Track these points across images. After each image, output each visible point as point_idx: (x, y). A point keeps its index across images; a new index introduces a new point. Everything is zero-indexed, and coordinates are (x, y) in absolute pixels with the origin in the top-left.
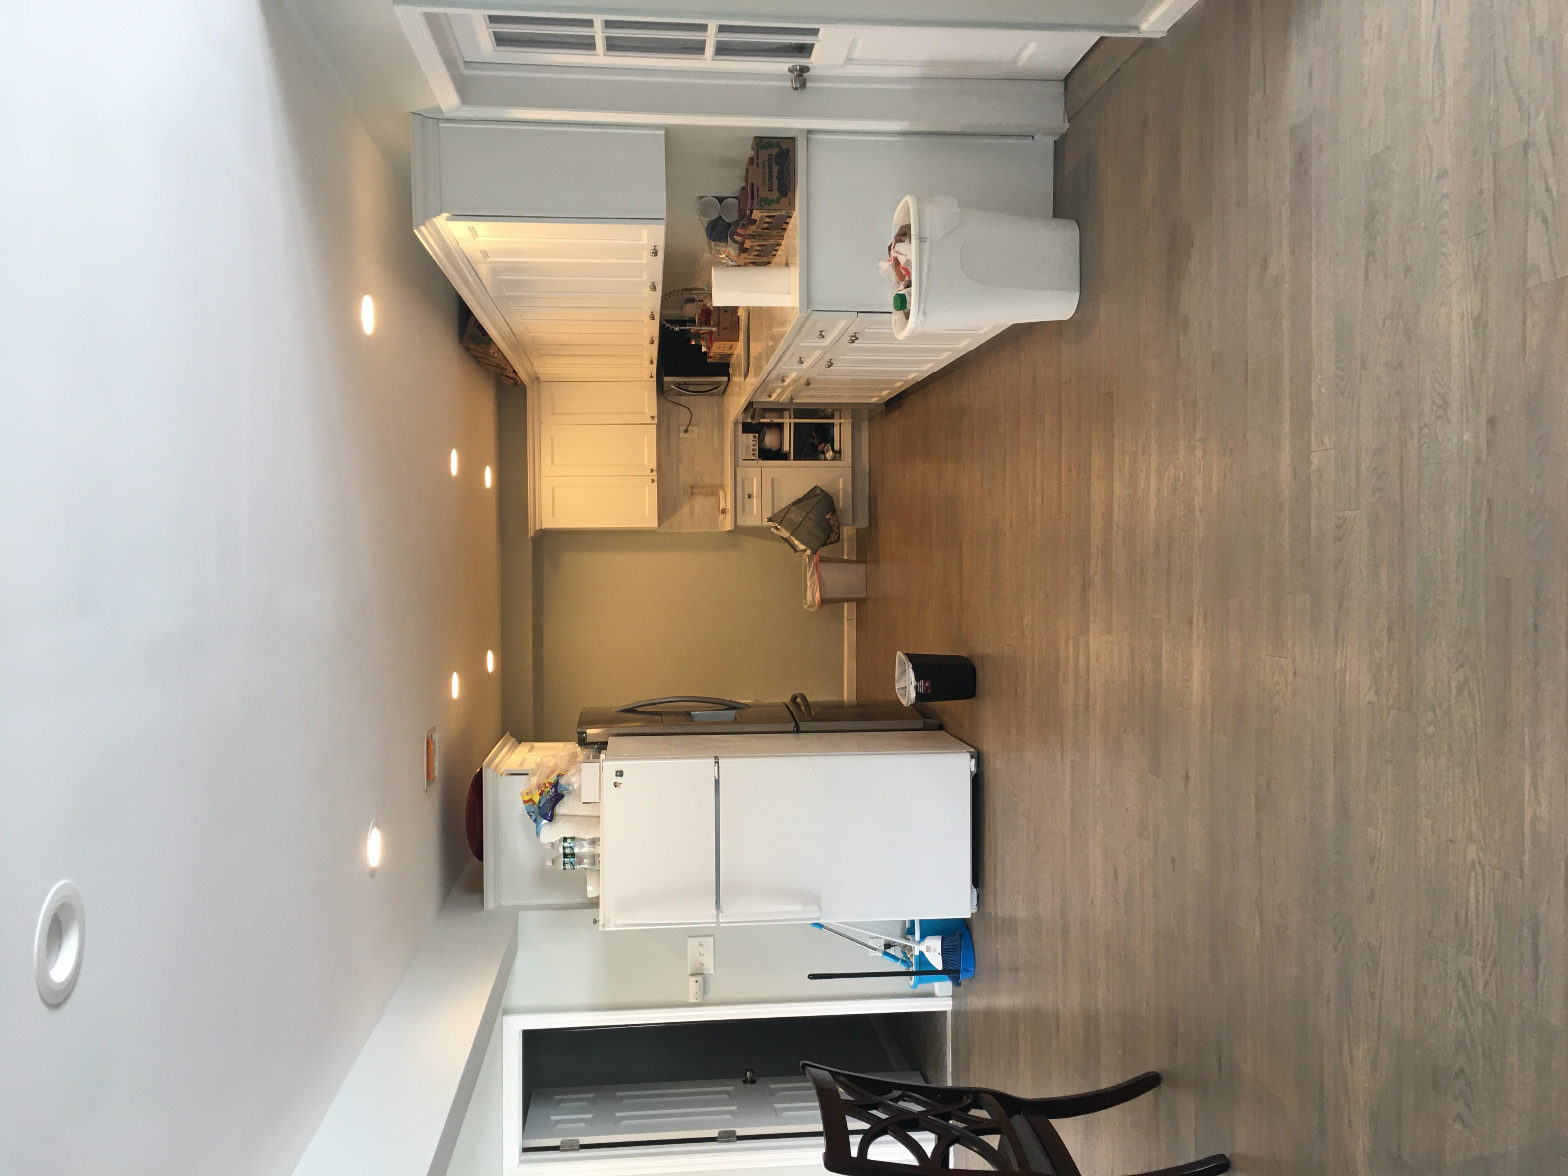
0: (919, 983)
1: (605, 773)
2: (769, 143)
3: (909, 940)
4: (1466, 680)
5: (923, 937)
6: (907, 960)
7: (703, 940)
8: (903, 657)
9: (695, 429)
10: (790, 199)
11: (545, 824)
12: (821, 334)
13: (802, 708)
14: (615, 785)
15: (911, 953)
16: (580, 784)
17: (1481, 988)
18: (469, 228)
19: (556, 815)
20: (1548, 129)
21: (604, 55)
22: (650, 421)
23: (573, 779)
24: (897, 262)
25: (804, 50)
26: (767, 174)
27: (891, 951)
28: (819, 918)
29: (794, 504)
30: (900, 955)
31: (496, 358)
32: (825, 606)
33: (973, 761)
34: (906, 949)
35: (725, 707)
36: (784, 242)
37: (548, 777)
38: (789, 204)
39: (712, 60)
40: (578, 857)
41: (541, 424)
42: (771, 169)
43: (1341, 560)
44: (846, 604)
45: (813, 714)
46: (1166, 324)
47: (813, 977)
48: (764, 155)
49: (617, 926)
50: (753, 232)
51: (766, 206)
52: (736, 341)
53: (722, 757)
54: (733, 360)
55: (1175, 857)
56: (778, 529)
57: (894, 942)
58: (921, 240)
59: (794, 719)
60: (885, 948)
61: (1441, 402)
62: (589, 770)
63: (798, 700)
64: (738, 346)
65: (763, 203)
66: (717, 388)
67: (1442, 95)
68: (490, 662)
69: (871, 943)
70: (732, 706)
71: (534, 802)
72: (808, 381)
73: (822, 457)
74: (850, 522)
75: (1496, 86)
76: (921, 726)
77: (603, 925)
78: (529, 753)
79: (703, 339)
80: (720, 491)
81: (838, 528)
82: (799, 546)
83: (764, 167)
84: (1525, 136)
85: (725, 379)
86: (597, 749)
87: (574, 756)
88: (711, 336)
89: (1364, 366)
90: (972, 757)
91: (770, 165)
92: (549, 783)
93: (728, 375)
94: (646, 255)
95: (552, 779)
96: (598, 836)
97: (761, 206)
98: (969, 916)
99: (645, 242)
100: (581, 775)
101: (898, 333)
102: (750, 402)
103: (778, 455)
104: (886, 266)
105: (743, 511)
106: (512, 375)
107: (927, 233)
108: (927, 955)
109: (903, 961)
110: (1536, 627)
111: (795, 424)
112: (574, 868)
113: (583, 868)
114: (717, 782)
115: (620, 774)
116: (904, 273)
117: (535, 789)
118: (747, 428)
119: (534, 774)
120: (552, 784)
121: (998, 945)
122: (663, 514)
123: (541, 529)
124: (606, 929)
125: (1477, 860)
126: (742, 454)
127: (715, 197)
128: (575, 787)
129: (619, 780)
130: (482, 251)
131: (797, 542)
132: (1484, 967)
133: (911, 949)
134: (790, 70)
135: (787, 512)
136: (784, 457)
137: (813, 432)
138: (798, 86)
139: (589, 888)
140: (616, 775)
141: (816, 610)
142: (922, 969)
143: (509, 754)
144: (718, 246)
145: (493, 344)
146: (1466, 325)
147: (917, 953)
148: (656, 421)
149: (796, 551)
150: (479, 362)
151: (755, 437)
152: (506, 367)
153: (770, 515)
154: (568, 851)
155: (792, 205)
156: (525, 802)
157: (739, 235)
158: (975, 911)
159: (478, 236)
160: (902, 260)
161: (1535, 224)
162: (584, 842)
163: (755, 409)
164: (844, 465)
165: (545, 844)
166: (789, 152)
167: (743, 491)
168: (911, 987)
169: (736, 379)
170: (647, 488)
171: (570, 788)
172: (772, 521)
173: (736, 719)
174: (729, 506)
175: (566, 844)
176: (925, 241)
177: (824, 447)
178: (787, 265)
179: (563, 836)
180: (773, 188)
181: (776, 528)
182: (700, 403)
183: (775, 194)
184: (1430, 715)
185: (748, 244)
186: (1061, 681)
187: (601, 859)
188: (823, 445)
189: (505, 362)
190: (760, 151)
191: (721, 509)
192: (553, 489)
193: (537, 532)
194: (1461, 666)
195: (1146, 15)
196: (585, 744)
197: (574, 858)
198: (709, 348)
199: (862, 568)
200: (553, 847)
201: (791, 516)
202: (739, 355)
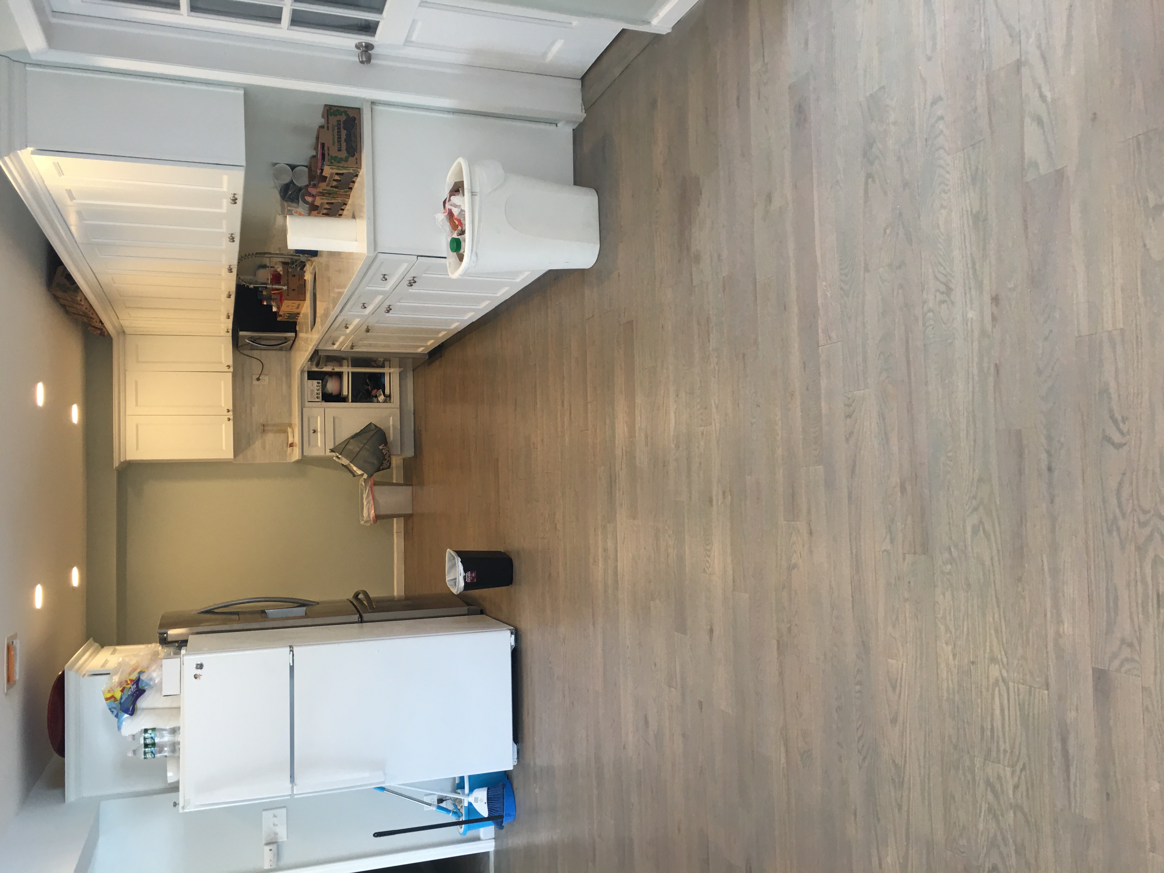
0: (469, 830)
1: (185, 668)
2: (337, 110)
3: (459, 794)
4: (981, 522)
5: (471, 790)
6: (458, 811)
7: (276, 812)
8: (453, 553)
9: (266, 378)
10: (356, 159)
11: (127, 718)
12: (384, 277)
13: (365, 602)
14: (196, 677)
15: (461, 805)
16: (161, 679)
17: (1011, 792)
18: (54, 164)
19: (137, 709)
20: (1039, 47)
21: (188, 16)
22: (226, 369)
23: (154, 675)
24: (451, 214)
25: (369, 28)
26: (336, 136)
27: (443, 805)
28: (384, 782)
29: (353, 437)
30: (451, 807)
31: (83, 305)
32: (378, 522)
33: (513, 636)
34: (457, 802)
35: (296, 605)
36: (350, 202)
37: (130, 674)
38: (357, 163)
39: (288, 29)
40: (159, 747)
41: (125, 370)
42: (340, 132)
43: (851, 433)
44: (395, 519)
45: (375, 607)
46: (679, 261)
47: (378, 835)
48: (333, 120)
49: (197, 806)
50: (323, 190)
51: (335, 163)
52: (303, 300)
53: (296, 646)
54: (300, 319)
55: (702, 700)
56: (339, 458)
57: (446, 796)
58: (473, 194)
59: (358, 611)
60: (438, 803)
61: (943, 288)
62: (170, 665)
63: (361, 596)
64: (305, 305)
65: (333, 161)
66: (286, 342)
67: (934, 38)
68: (75, 577)
69: (426, 799)
70: (302, 604)
71: (115, 698)
72: (368, 328)
73: (375, 400)
74: (399, 453)
75: (986, 20)
76: (466, 612)
77: (183, 808)
78: (112, 656)
79: (274, 300)
80: (289, 428)
81: (389, 456)
82: (357, 472)
83: (333, 130)
84: (1018, 57)
85: (293, 334)
86: (177, 647)
87: (156, 654)
88: (281, 297)
89: (867, 270)
90: (512, 633)
91: (339, 129)
92: (130, 680)
93: (295, 332)
94: (226, 202)
95: (134, 676)
96: (178, 725)
97: (332, 163)
98: (511, 768)
99: (225, 189)
100: (162, 671)
101: (453, 273)
102: (315, 350)
103: (339, 398)
104: (441, 217)
105: (309, 444)
106: (99, 325)
107: (477, 189)
108: (476, 805)
109: (455, 813)
110: (1050, 469)
111: (352, 373)
112: (154, 757)
113: (163, 756)
114: (292, 668)
115: (200, 666)
116: (457, 223)
117: (117, 687)
118: (312, 376)
119: (116, 673)
120: (134, 680)
121: (537, 791)
122: (238, 449)
123: (126, 461)
124: (185, 811)
125: (1000, 678)
126: (308, 397)
127: (288, 165)
128: (156, 682)
129: (199, 672)
130: (66, 190)
131: (355, 468)
132: (1013, 773)
133: (461, 801)
134: (358, 47)
135: (347, 444)
136: (344, 400)
137: (367, 380)
138: (364, 59)
139: (170, 774)
140: (197, 668)
141: (371, 524)
142: (471, 818)
143: (92, 657)
144: (290, 207)
145: (80, 293)
146: (965, 222)
147: (466, 804)
148: (231, 369)
149: (354, 476)
150: (67, 312)
151: (318, 383)
152: (92, 316)
153: (332, 447)
154: (149, 741)
155: (358, 163)
156: (107, 699)
157: (310, 195)
158: (515, 764)
159: (63, 175)
160: (456, 211)
161: (1031, 128)
162: (164, 732)
163: (320, 356)
164: (393, 406)
165: (126, 737)
166: (355, 120)
167: (309, 428)
168: (461, 834)
169: (301, 335)
170: (224, 426)
171: (152, 683)
172: (334, 452)
173: (306, 614)
174: (297, 440)
175: (147, 735)
176: (476, 195)
177: (377, 392)
178: (354, 217)
179: (144, 728)
180: (342, 149)
181: (337, 457)
182: (271, 357)
183: (344, 154)
184: (946, 555)
185: (318, 201)
186: (591, 561)
187: (181, 746)
188: (376, 390)
189: (92, 311)
190: (329, 116)
191: (289, 443)
192: (137, 426)
193: (122, 463)
194: (976, 509)
195: (655, 13)
196: (165, 644)
197: (154, 747)
198: (279, 308)
199: (407, 490)
200: (134, 739)
201: (350, 447)
202: (306, 315)
